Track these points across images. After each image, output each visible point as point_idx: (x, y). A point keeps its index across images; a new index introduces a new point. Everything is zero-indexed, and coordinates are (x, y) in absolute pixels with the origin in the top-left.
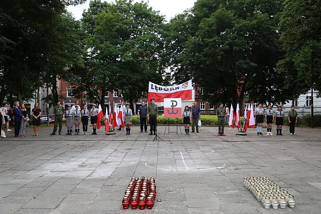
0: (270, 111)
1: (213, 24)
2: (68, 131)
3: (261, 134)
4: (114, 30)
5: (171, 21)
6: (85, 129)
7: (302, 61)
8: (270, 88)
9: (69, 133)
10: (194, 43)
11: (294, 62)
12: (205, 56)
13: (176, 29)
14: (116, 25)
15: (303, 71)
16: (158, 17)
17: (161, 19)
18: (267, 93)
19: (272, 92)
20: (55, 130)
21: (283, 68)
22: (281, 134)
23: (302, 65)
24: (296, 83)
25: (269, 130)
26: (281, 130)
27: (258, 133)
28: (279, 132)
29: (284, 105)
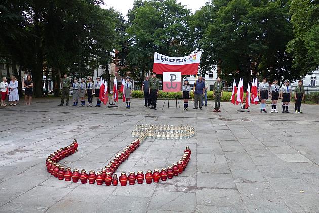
0: (276, 87)
1: (229, 11)
2: (75, 103)
3: (264, 110)
4: (147, 20)
5: (196, 13)
6: (90, 102)
7: (312, 39)
8: (280, 69)
9: (75, 104)
10: (212, 29)
11: (304, 41)
12: (222, 40)
13: (199, 18)
14: (149, 17)
15: (312, 50)
16: (186, 10)
17: (187, 11)
18: (277, 73)
19: (281, 73)
20: (63, 102)
21: (292, 47)
22: (287, 112)
23: (312, 43)
24: (305, 61)
25: (274, 107)
26: (287, 107)
27: (262, 110)
28: (285, 110)
29: (292, 84)
